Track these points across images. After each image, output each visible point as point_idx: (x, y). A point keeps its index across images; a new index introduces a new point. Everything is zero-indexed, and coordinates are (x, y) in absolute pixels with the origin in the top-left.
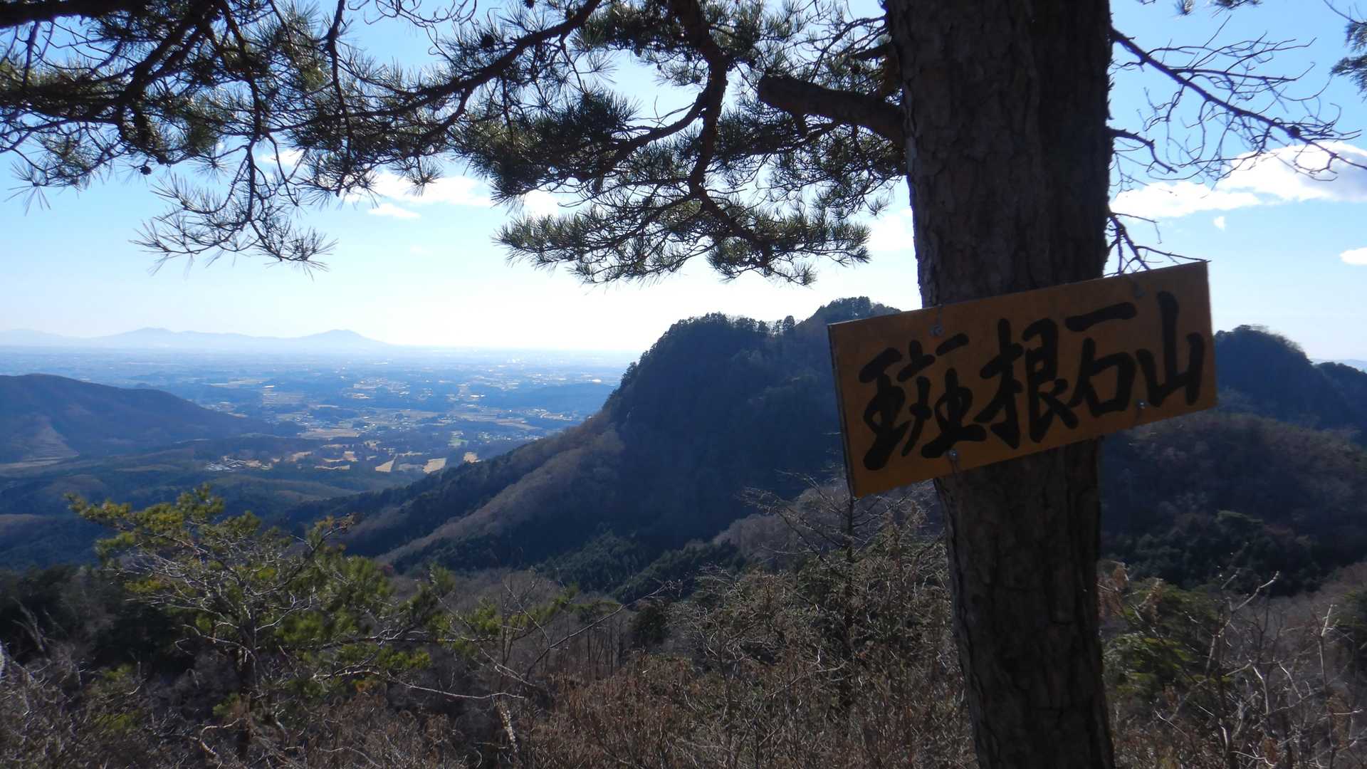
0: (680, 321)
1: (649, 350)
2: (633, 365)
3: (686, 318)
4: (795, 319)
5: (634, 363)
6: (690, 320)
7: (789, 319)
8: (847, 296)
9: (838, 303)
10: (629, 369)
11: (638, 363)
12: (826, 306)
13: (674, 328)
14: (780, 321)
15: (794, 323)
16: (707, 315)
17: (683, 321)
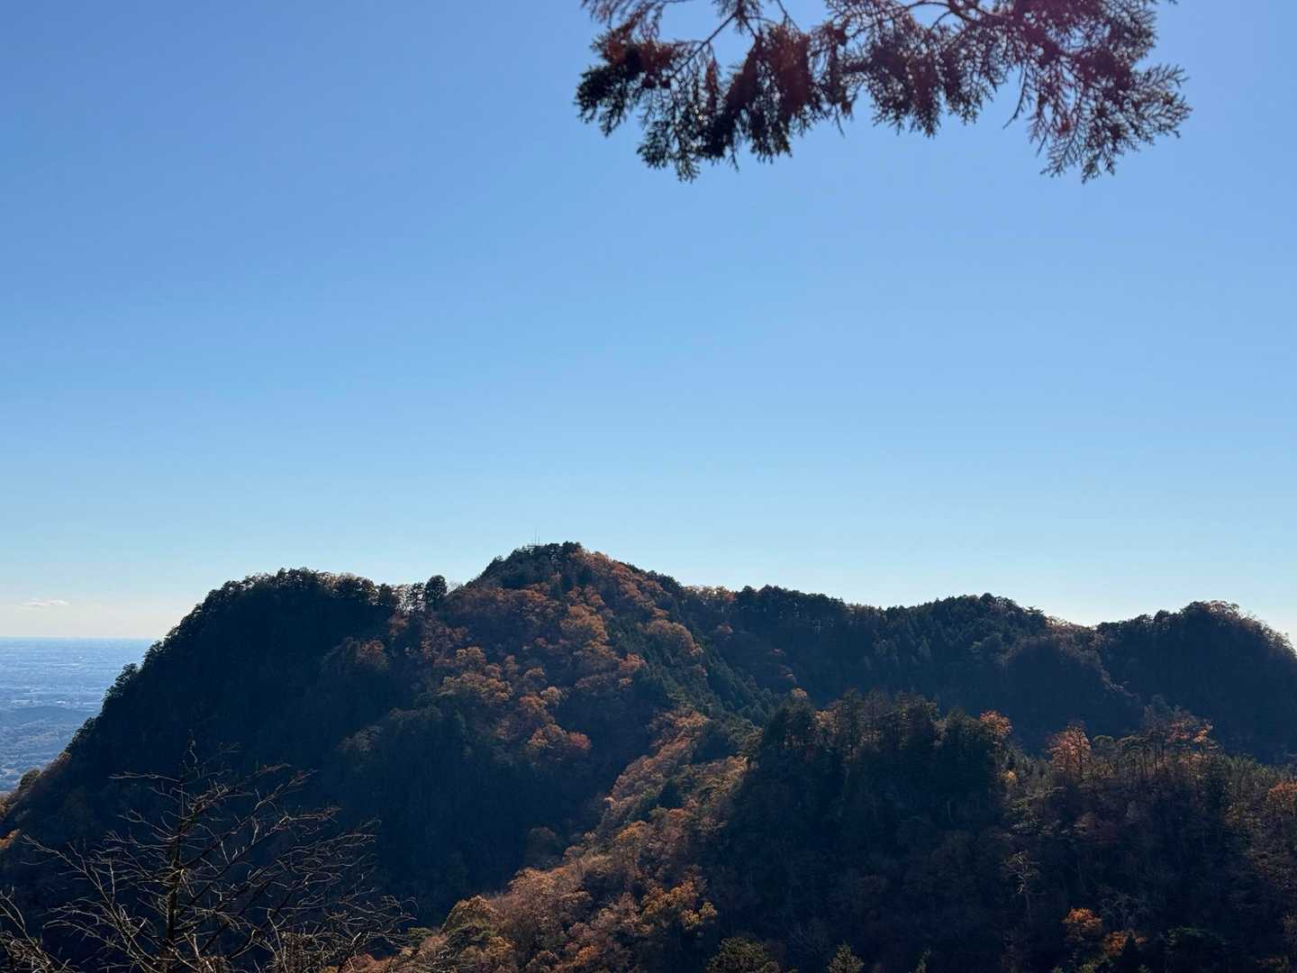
0: (228, 585)
1: (162, 640)
2: (130, 669)
3: (240, 579)
4: (447, 582)
5: (133, 666)
6: (246, 582)
7: (437, 583)
8: (544, 541)
9: (527, 552)
10: (121, 679)
11: (139, 666)
12: (504, 558)
13: (215, 599)
14: (419, 586)
15: (445, 590)
16: (281, 574)
17: (234, 584)
